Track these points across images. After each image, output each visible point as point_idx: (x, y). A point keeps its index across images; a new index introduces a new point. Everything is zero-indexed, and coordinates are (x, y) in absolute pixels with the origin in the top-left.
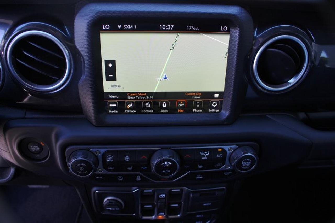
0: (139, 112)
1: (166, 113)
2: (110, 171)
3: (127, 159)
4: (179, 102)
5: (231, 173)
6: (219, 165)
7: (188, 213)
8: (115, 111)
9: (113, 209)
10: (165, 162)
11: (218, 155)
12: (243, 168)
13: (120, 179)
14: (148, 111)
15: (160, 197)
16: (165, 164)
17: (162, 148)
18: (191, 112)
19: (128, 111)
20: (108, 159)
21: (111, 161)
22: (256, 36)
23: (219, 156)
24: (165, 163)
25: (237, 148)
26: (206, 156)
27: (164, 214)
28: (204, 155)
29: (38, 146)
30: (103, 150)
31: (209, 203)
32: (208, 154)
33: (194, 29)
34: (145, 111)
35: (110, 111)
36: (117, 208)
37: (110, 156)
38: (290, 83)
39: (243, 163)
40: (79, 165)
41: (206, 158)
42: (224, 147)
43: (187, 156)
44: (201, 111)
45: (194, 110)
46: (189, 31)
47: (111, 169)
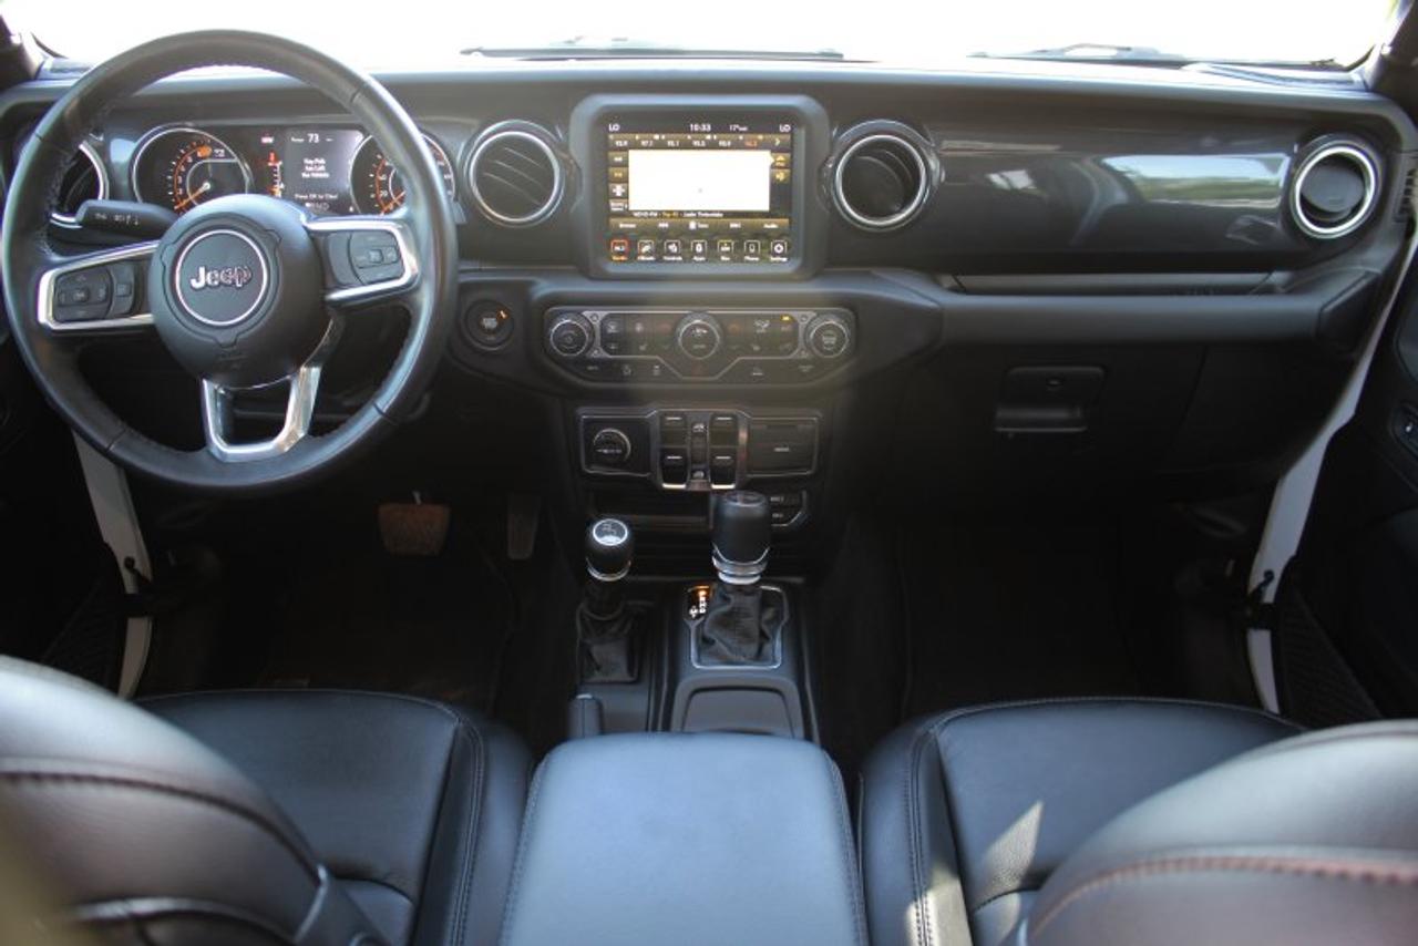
0: (659, 260)
1: (702, 262)
2: (612, 352)
3: (639, 328)
4: (722, 245)
5: (809, 366)
6: (788, 346)
7: (750, 476)
8: (623, 258)
9: (613, 452)
10: (698, 329)
11: (784, 329)
12: (826, 349)
13: (626, 371)
14: (673, 259)
15: (696, 429)
17: (694, 311)
18: (742, 260)
19: (643, 258)
20: (610, 329)
21: (614, 331)
22: (836, 138)
24: (697, 331)
25: (814, 318)
26: (763, 327)
27: (705, 477)
28: (761, 325)
29: (496, 318)
30: (602, 314)
31: (785, 446)
32: (766, 325)
33: (741, 129)
34: (669, 258)
35: (615, 258)
36: (618, 450)
37: (613, 324)
39: (824, 338)
40: (565, 333)
41: (763, 331)
42: (791, 313)
43: (733, 327)
44: (757, 259)
45: (747, 258)
46: (733, 132)
47: (613, 347)
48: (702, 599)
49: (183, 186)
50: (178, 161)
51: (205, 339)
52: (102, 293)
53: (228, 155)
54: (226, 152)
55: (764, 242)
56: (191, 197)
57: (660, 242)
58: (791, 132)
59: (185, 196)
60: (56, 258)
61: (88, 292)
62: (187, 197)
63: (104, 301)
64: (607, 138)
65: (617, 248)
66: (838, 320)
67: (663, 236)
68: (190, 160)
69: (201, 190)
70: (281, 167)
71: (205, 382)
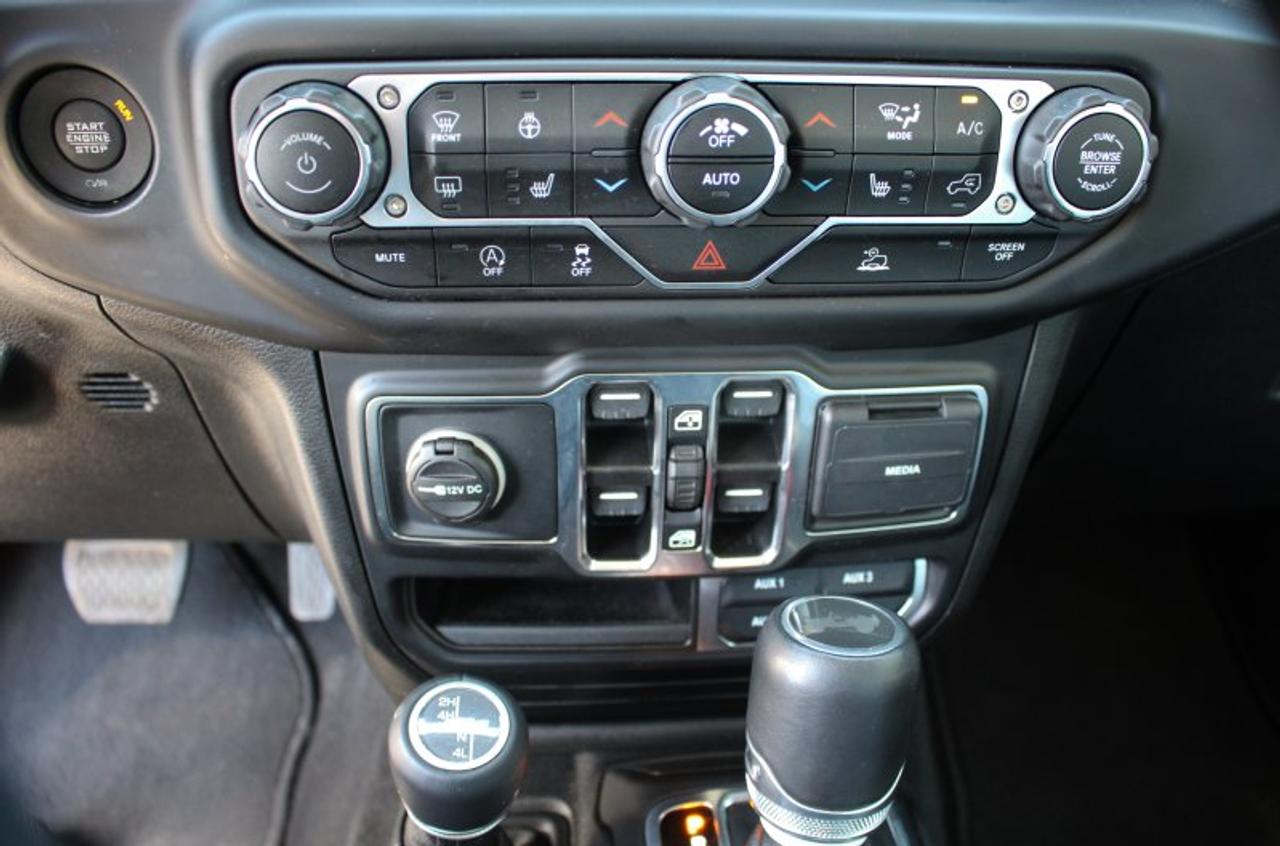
2: (444, 207)
3: (530, 128)
5: (1022, 247)
6: (969, 185)
9: (454, 491)
10: (718, 122)
11: (961, 124)
12: (1085, 187)
13: (492, 264)
15: (681, 425)
16: (717, 130)
17: (701, 74)
20: (438, 131)
21: (452, 138)
23: (967, 129)
24: (714, 126)
25: (1048, 99)
26: (905, 126)
27: (698, 542)
28: (899, 119)
29: (101, 124)
30: (412, 84)
31: (909, 462)
32: (915, 118)
36: (474, 483)
37: (447, 116)
40: (292, 139)
41: (905, 136)
42: (987, 84)
43: (818, 123)
47: (449, 191)
48: (698, 842)
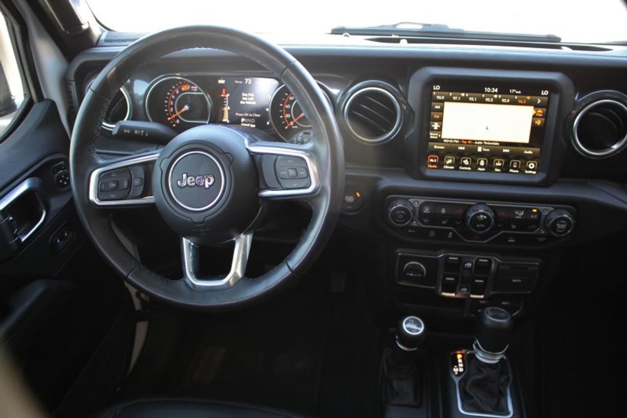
0: (457, 169)
1: (483, 171)
2: (424, 223)
3: (443, 211)
4: (497, 162)
5: (545, 239)
6: (533, 227)
7: (493, 292)
8: (435, 167)
9: (415, 275)
12: (558, 231)
13: (432, 234)
14: (466, 168)
15: (466, 266)
16: (481, 217)
17: (478, 203)
18: (507, 172)
19: (447, 167)
20: (425, 211)
21: (428, 212)
22: (577, 100)
23: (533, 217)
25: (552, 211)
27: (467, 291)
28: (519, 214)
29: (353, 197)
30: (422, 201)
31: (519, 279)
32: (522, 214)
33: (517, 92)
34: (463, 168)
35: (430, 166)
36: (419, 274)
37: (427, 208)
38: (612, 148)
39: (558, 225)
40: (398, 212)
41: (520, 217)
42: (539, 208)
43: (502, 214)
44: (517, 171)
45: (511, 170)
46: (511, 94)
47: (426, 221)
48: (460, 361)
49: (173, 106)
50: (171, 92)
51: (186, 219)
52: (126, 184)
53: (198, 91)
54: (198, 89)
55: (524, 161)
56: (178, 114)
57: (458, 158)
58: (549, 96)
59: (174, 112)
60: (101, 162)
61: (117, 183)
62: (175, 113)
63: (127, 189)
64: (432, 93)
65: (432, 160)
66: (569, 214)
67: (461, 154)
68: (178, 92)
69: (183, 110)
70: (228, 97)
71: (184, 239)
